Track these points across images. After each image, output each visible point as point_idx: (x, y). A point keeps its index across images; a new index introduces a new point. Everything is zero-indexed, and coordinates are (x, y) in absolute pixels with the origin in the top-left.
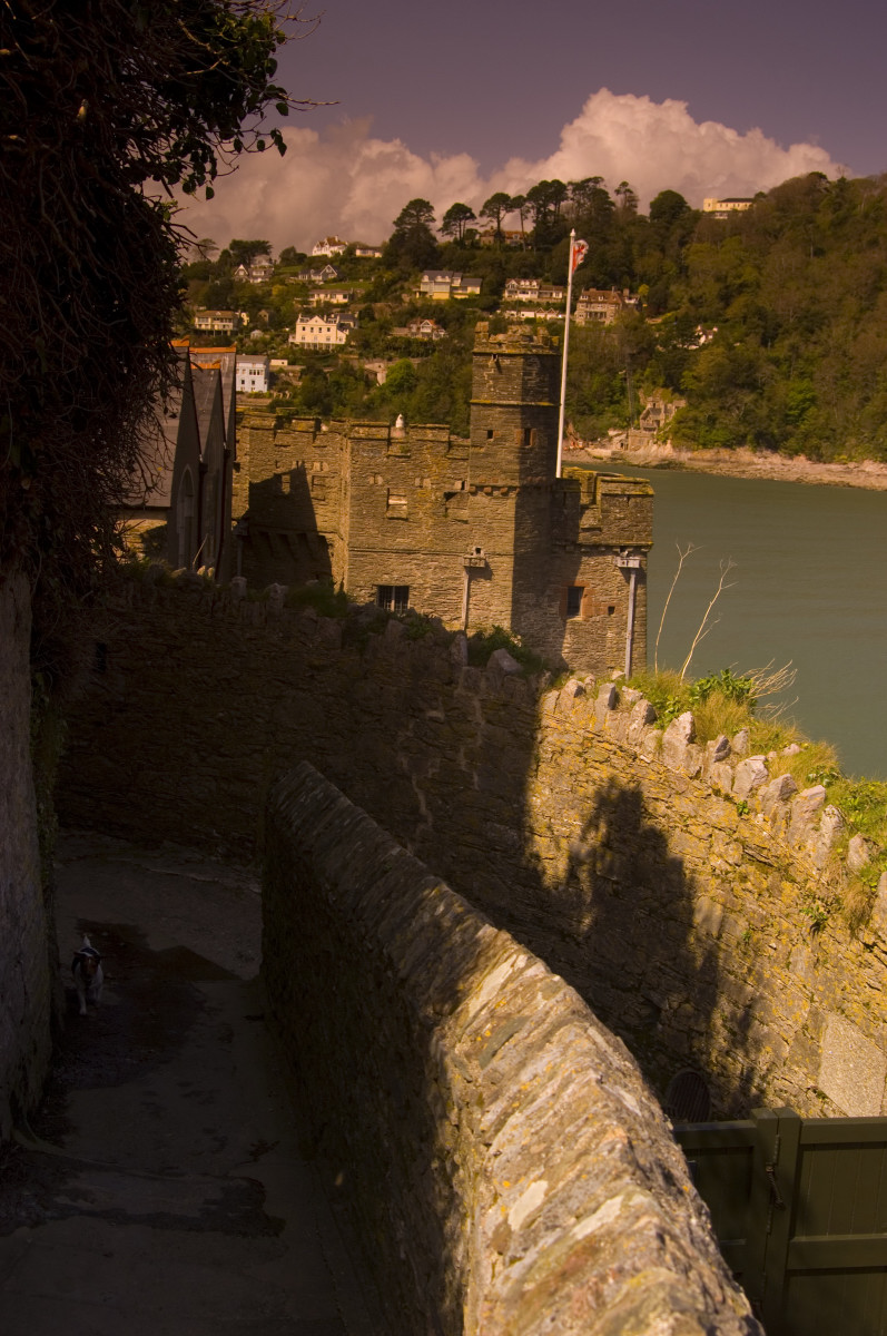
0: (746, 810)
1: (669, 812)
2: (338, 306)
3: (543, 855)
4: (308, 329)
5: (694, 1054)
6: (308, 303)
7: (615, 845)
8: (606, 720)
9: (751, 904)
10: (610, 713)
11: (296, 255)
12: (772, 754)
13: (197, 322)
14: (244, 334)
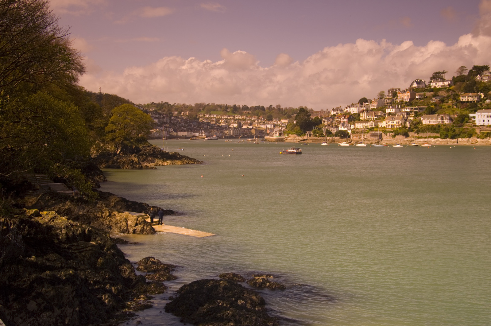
13: (461, 98)
14: (482, 102)
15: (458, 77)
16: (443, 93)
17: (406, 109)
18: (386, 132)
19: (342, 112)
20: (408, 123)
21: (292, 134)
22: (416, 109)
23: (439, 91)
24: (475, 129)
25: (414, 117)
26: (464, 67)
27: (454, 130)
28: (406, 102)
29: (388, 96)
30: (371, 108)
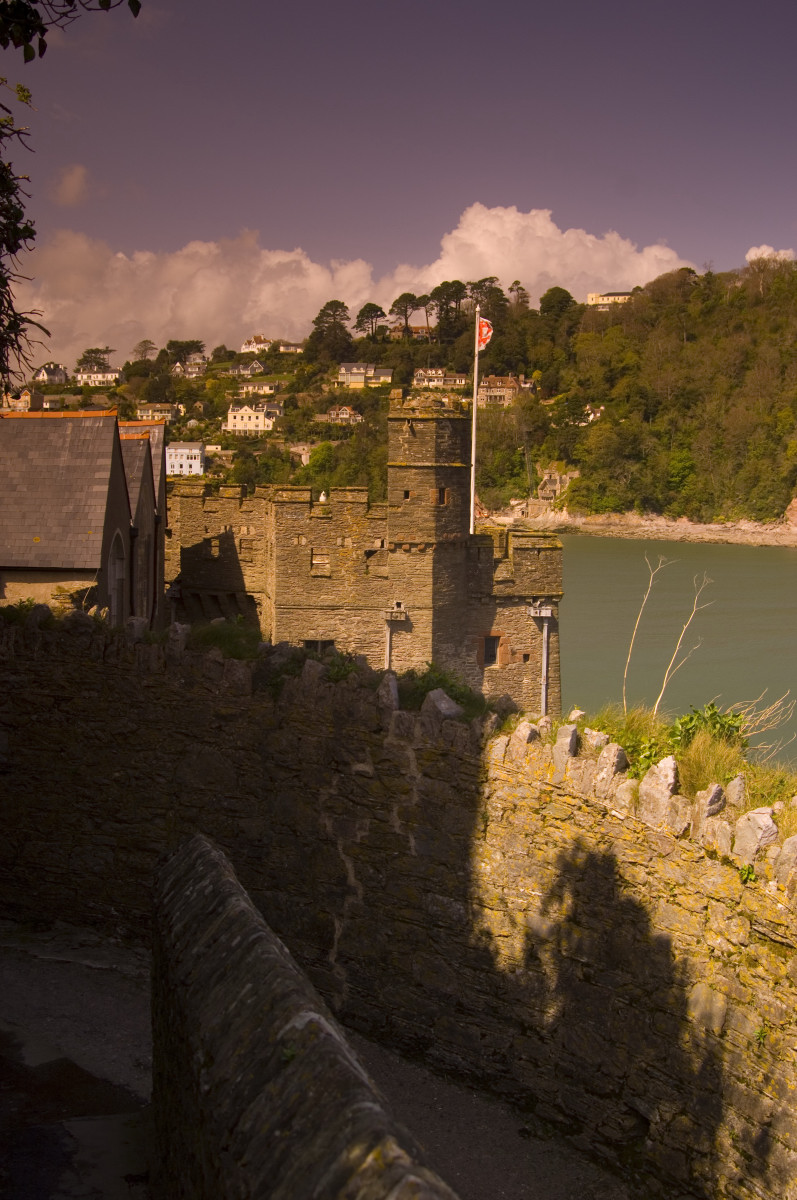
0: (753, 877)
1: (650, 878)
2: (264, 396)
3: (496, 931)
4: (239, 418)
5: (696, 1179)
6: (238, 394)
7: (584, 919)
8: (568, 770)
9: (765, 994)
10: (571, 760)
11: (226, 352)
12: (778, 806)
13: (139, 414)
14: (181, 424)
15: (136, 363)
16: (102, 400)
23: (94, 394)
26: (149, 342)
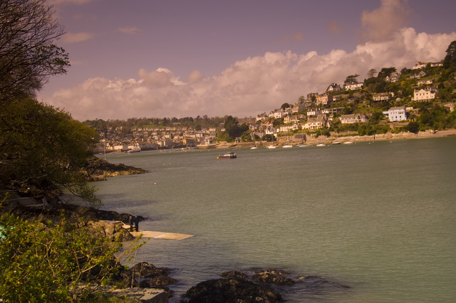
4: (419, 95)
11: (407, 70)
13: (374, 98)
14: (393, 100)
15: (369, 79)
16: (357, 95)
17: (326, 111)
18: (309, 133)
19: (267, 118)
20: (328, 123)
21: (222, 141)
22: (334, 110)
23: (353, 93)
24: (389, 125)
25: (333, 117)
26: (374, 70)
27: (371, 128)
28: (325, 105)
29: (307, 100)
30: (293, 112)
